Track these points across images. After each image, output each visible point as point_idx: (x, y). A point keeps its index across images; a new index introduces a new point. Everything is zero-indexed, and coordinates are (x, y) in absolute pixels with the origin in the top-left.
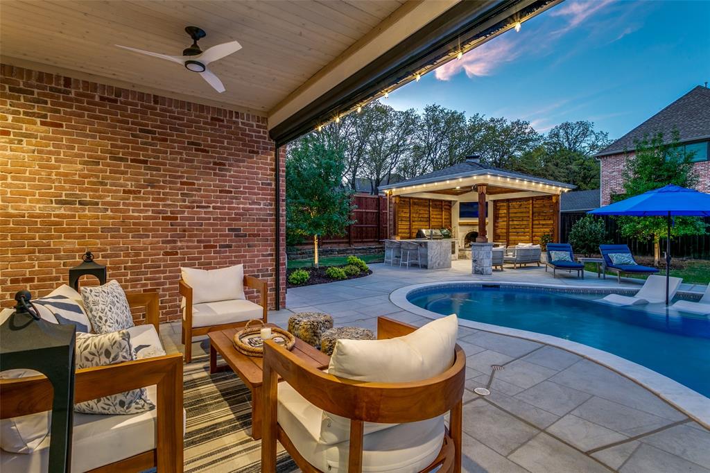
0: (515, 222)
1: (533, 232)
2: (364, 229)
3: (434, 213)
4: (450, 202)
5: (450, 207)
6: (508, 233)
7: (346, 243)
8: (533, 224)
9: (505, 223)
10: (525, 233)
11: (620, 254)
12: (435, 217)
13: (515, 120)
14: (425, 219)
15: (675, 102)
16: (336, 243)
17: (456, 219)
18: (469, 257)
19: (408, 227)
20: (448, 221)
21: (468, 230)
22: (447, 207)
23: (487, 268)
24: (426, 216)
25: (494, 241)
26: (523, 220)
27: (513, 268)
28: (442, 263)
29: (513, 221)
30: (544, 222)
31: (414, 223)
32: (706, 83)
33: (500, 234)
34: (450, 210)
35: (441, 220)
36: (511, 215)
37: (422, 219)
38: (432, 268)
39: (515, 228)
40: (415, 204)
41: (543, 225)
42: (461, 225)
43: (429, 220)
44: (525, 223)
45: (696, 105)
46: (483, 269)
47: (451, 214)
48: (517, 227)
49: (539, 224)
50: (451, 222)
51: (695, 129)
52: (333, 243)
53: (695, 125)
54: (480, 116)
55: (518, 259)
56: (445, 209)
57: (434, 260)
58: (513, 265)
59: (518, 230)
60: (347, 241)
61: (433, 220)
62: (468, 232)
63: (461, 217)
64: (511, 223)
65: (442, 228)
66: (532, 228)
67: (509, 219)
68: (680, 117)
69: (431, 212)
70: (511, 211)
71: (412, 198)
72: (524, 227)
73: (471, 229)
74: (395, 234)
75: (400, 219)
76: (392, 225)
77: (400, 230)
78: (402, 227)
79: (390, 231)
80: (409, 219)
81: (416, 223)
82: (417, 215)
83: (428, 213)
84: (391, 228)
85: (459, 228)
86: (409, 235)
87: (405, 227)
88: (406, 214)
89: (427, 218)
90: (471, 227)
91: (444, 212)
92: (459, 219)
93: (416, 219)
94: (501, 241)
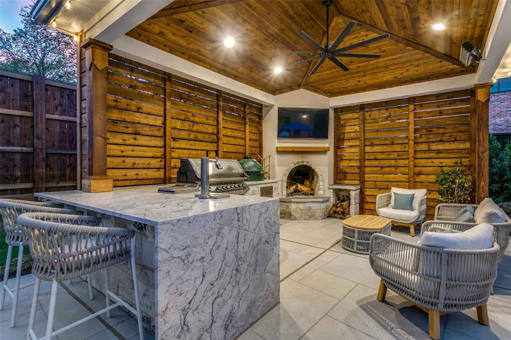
0: (377, 149)
1: (415, 166)
3: (227, 127)
4: (260, 105)
5: (261, 115)
6: (361, 167)
8: (415, 151)
9: (357, 150)
10: (396, 167)
12: (229, 133)
17: (272, 142)
18: (297, 216)
19: (159, 152)
20: (256, 144)
21: (292, 162)
24: (211, 130)
25: (335, 183)
26: (392, 144)
29: (372, 145)
30: (440, 147)
31: (176, 145)
33: (347, 170)
34: (259, 124)
35: (242, 142)
36: (368, 135)
37: (200, 136)
39: (376, 159)
41: (439, 152)
42: (280, 152)
43: (216, 139)
44: (398, 148)
47: (261, 133)
48: (380, 157)
49: (429, 150)
50: (261, 147)
56: (251, 120)
59: (382, 163)
61: (225, 140)
62: (293, 167)
63: (280, 136)
64: (368, 149)
65: (243, 157)
66: (415, 158)
67: (366, 142)
69: (222, 124)
70: (369, 127)
72: (396, 156)
73: (300, 160)
74: (91, 173)
75: (130, 130)
76: (87, 144)
77: (127, 160)
78: (138, 151)
79: (82, 165)
80: (161, 133)
81: (184, 144)
82: (186, 125)
83: (215, 123)
84: (85, 152)
85: (276, 158)
86: (161, 174)
87: (150, 152)
88: (151, 120)
89: (213, 134)
90: (299, 156)
91: (247, 126)
92: (276, 140)
93: (183, 134)
94: (346, 182)
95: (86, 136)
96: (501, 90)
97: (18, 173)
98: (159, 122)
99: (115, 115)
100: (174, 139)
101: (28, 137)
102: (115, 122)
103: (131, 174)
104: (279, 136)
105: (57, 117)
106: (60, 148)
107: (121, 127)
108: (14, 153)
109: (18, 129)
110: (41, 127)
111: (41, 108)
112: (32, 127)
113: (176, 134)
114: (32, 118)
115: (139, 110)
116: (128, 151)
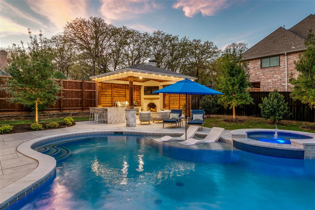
1: (179, 103)
2: (93, 101)
4: (140, 86)
5: (140, 89)
6: (169, 103)
7: (80, 109)
8: (179, 99)
9: (168, 98)
10: (176, 103)
11: (197, 115)
13: (206, 41)
14: (122, 96)
15: (270, 35)
16: (73, 109)
17: (143, 96)
19: (111, 100)
20: (139, 96)
21: (149, 102)
22: (139, 89)
23: (132, 123)
25: (163, 108)
27: (157, 123)
28: (118, 120)
29: (172, 96)
31: (114, 98)
32: (284, 26)
33: (166, 104)
34: (140, 90)
37: (120, 96)
38: (111, 123)
40: (116, 87)
42: (145, 99)
44: (176, 98)
45: (278, 37)
46: (129, 123)
47: (140, 93)
48: (173, 100)
49: (182, 99)
50: (140, 97)
51: (275, 50)
52: (71, 109)
53: (275, 47)
54: (187, 38)
55: (160, 118)
56: (137, 90)
57: (112, 119)
58: (157, 122)
59: (174, 102)
60: (81, 108)
61: (128, 96)
62: (149, 103)
64: (171, 98)
66: (179, 101)
67: (170, 95)
68: (270, 43)
71: (113, 84)
72: (176, 100)
73: (151, 101)
74: (99, 104)
75: (105, 96)
76: (98, 99)
77: (104, 102)
78: (106, 100)
79: (97, 103)
80: (111, 96)
81: (116, 98)
82: (117, 93)
83: (125, 92)
84: (98, 100)
85: (144, 100)
86: (111, 105)
87: (109, 100)
88: (109, 93)
89: (124, 95)
90: (151, 100)
91: (135, 92)
92: (144, 95)
93: (116, 96)
94: (166, 108)
95: (98, 98)
96: (271, 66)
97: (79, 105)
98: (111, 93)
99: (102, 93)
100: (114, 97)
101: (82, 96)
102: (102, 94)
103: (105, 105)
104: (144, 94)
105: (87, 90)
106: (87, 98)
107: (103, 95)
108: (78, 100)
109: (79, 94)
110: (84, 93)
111: (84, 89)
112: (82, 93)
113: (114, 96)
114: (82, 91)
115: (106, 91)
116: (104, 100)
